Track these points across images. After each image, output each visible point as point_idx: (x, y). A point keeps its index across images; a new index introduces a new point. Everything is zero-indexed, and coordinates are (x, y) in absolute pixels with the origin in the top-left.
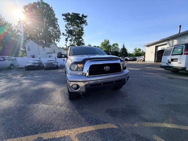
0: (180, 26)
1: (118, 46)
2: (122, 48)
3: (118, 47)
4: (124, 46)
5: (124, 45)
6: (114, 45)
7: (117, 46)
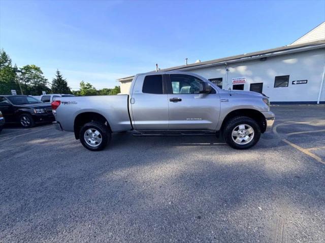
0: (157, 65)
1: (42, 73)
2: (56, 78)
3: (42, 75)
4: (60, 74)
5: (58, 73)
6: (27, 68)
7: (38, 73)
